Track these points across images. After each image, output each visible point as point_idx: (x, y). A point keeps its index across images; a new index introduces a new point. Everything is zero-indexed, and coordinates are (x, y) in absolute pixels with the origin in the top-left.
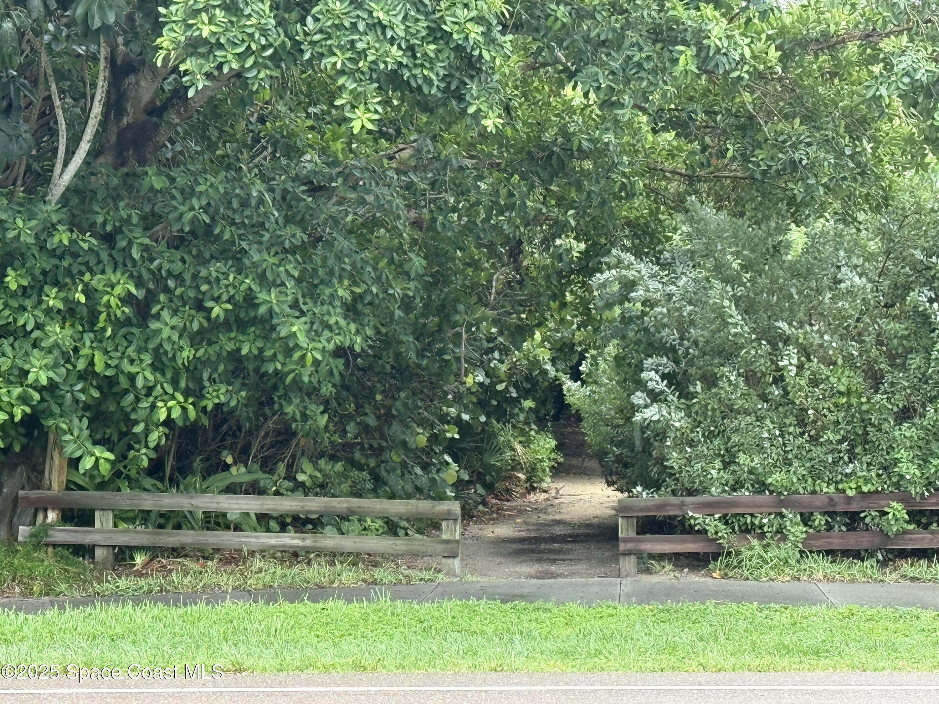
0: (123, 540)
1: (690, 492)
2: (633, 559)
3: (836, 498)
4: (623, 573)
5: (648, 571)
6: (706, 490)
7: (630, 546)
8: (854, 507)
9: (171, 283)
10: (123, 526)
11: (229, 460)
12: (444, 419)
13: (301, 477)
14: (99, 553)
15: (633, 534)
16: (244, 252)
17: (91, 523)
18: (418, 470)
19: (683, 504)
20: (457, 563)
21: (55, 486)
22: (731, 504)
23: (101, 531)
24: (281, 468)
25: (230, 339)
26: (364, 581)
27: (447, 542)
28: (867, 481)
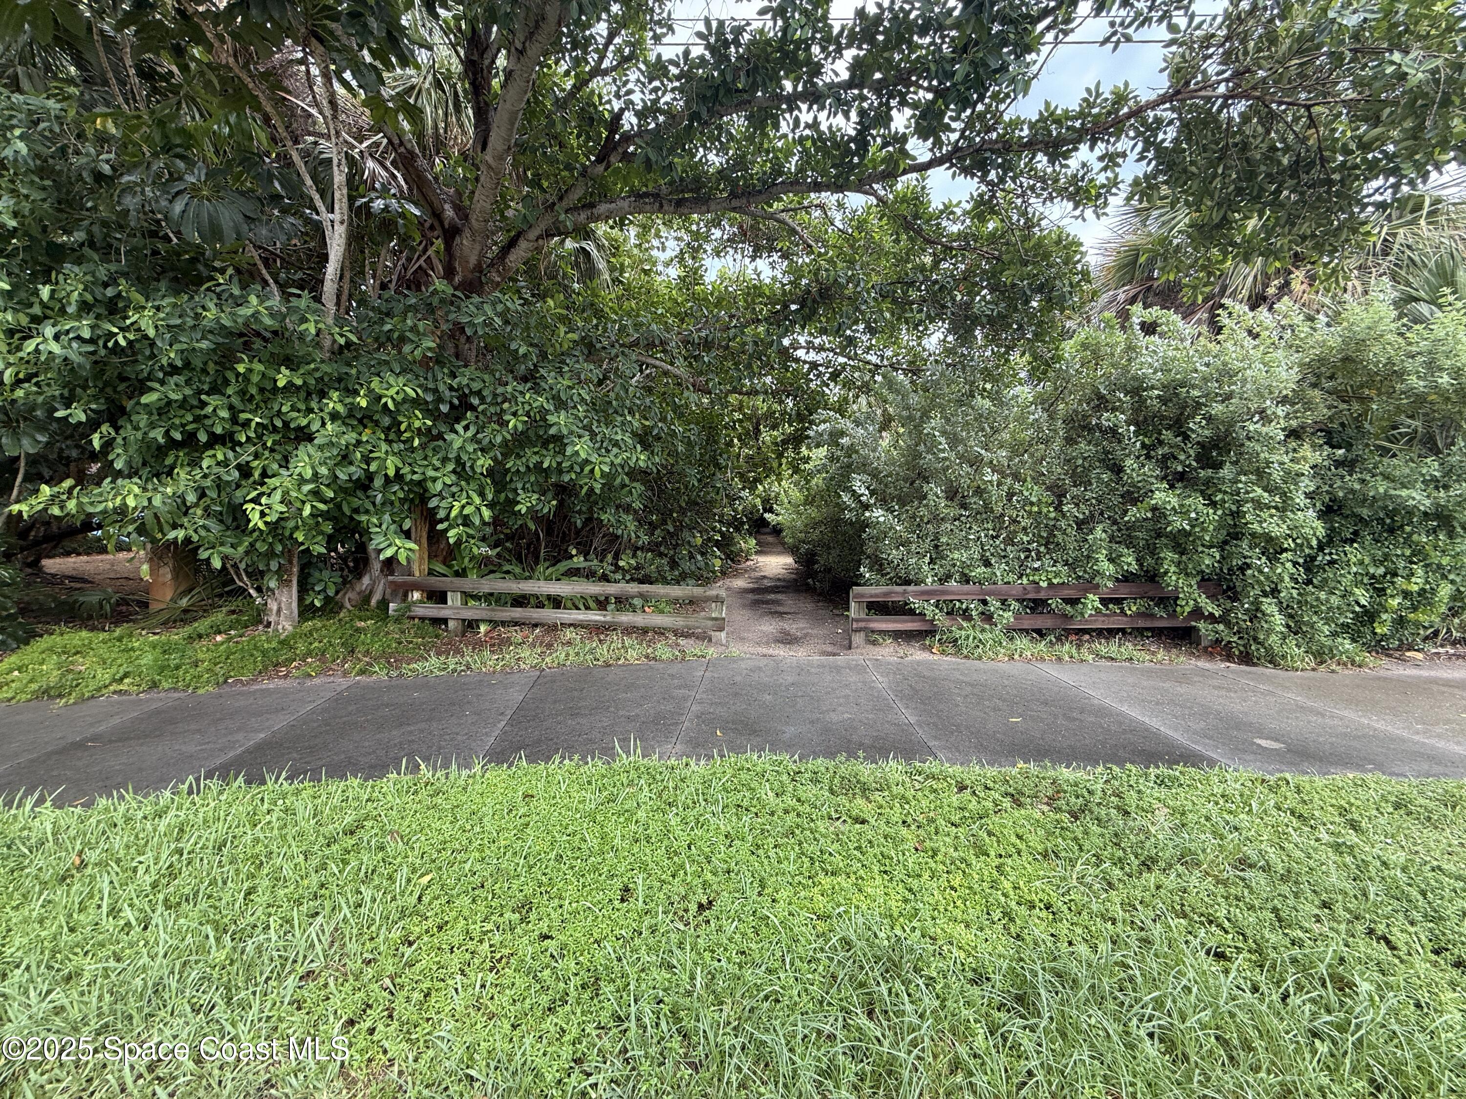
0: (469, 614)
1: (908, 582)
2: (862, 634)
3: (1029, 587)
4: (854, 645)
5: (874, 643)
6: (923, 581)
7: (862, 625)
8: (1042, 595)
9: (475, 401)
10: (472, 603)
11: (574, 552)
12: (714, 529)
13: (621, 563)
14: (451, 624)
15: (863, 616)
16: (543, 377)
17: (445, 602)
18: (699, 557)
19: (905, 592)
20: (723, 635)
21: (417, 574)
22: (944, 593)
23: (451, 608)
24: (609, 558)
25: (535, 453)
26: (647, 657)
27: (716, 619)
28: (1057, 575)
